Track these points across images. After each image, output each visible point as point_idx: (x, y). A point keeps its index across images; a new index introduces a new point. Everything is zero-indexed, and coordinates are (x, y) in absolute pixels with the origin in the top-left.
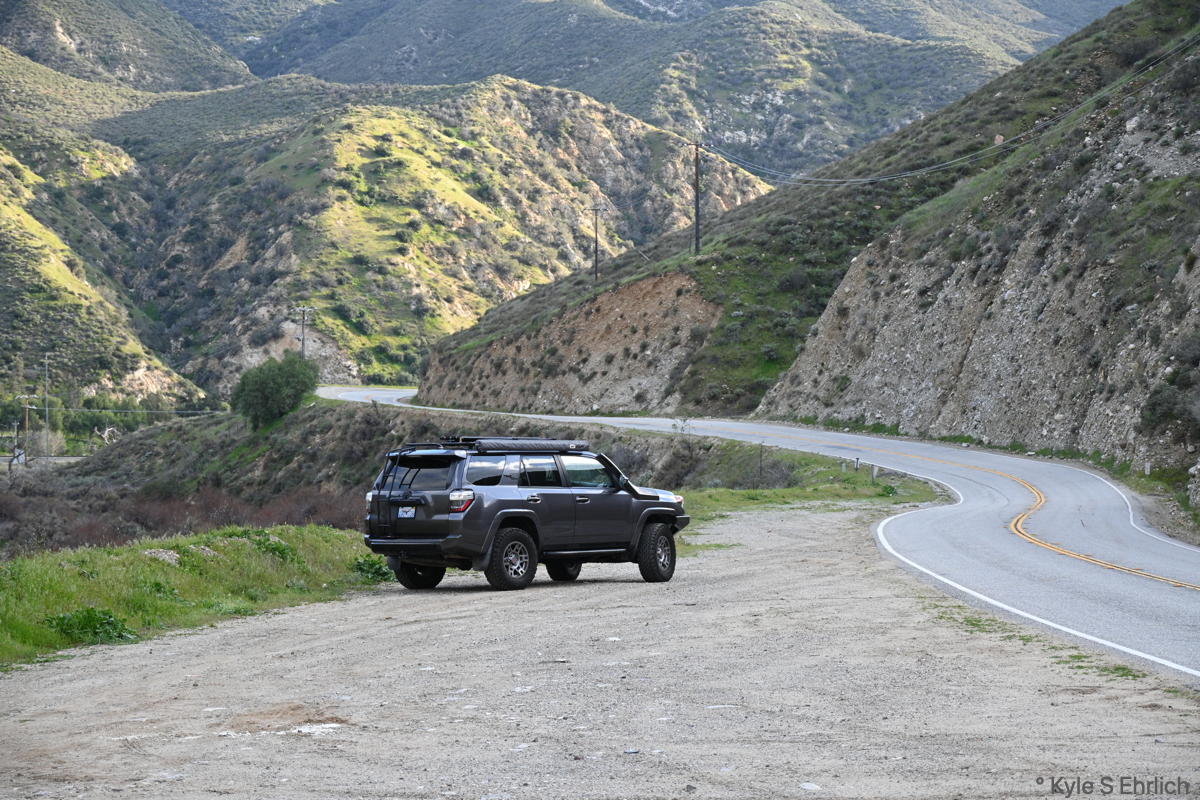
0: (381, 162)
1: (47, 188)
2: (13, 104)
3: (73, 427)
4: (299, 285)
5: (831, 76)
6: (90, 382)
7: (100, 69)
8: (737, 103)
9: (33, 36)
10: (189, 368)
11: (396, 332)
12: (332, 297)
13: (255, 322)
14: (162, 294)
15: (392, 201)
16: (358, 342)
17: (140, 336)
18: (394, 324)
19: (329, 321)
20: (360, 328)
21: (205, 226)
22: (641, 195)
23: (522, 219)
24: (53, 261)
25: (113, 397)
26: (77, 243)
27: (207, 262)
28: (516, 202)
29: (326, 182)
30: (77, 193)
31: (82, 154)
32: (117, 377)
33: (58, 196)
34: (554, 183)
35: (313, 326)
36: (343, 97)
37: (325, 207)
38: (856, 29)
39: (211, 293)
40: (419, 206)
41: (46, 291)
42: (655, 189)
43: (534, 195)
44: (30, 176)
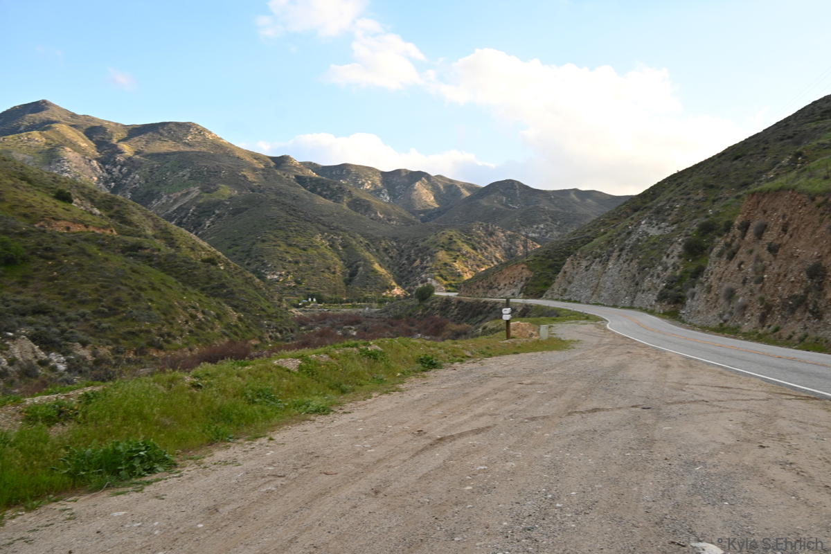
0: (450, 242)
1: (375, 248)
2: (368, 230)
3: (381, 302)
4: (431, 270)
5: (554, 220)
6: (384, 292)
8: (532, 227)
9: (373, 215)
10: (407, 288)
11: (454, 280)
12: (439, 272)
13: (422, 278)
14: (401, 272)
15: (453, 250)
16: (445, 282)
17: (396, 282)
18: (453, 278)
19: (439, 278)
20: (446, 279)
21: (410, 256)
22: (511, 248)
23: (483, 254)
24: (376, 264)
25: (389, 295)
26: (382, 260)
27: (411, 265)
28: (481, 250)
29: (438, 246)
30: (382, 249)
32: (390, 291)
34: (490, 246)
35: (435, 279)
36: (442, 227)
37: (438, 252)
38: (560, 210)
39: (412, 272)
40: (459, 251)
41: (374, 271)
42: (513, 247)
43: (486, 249)
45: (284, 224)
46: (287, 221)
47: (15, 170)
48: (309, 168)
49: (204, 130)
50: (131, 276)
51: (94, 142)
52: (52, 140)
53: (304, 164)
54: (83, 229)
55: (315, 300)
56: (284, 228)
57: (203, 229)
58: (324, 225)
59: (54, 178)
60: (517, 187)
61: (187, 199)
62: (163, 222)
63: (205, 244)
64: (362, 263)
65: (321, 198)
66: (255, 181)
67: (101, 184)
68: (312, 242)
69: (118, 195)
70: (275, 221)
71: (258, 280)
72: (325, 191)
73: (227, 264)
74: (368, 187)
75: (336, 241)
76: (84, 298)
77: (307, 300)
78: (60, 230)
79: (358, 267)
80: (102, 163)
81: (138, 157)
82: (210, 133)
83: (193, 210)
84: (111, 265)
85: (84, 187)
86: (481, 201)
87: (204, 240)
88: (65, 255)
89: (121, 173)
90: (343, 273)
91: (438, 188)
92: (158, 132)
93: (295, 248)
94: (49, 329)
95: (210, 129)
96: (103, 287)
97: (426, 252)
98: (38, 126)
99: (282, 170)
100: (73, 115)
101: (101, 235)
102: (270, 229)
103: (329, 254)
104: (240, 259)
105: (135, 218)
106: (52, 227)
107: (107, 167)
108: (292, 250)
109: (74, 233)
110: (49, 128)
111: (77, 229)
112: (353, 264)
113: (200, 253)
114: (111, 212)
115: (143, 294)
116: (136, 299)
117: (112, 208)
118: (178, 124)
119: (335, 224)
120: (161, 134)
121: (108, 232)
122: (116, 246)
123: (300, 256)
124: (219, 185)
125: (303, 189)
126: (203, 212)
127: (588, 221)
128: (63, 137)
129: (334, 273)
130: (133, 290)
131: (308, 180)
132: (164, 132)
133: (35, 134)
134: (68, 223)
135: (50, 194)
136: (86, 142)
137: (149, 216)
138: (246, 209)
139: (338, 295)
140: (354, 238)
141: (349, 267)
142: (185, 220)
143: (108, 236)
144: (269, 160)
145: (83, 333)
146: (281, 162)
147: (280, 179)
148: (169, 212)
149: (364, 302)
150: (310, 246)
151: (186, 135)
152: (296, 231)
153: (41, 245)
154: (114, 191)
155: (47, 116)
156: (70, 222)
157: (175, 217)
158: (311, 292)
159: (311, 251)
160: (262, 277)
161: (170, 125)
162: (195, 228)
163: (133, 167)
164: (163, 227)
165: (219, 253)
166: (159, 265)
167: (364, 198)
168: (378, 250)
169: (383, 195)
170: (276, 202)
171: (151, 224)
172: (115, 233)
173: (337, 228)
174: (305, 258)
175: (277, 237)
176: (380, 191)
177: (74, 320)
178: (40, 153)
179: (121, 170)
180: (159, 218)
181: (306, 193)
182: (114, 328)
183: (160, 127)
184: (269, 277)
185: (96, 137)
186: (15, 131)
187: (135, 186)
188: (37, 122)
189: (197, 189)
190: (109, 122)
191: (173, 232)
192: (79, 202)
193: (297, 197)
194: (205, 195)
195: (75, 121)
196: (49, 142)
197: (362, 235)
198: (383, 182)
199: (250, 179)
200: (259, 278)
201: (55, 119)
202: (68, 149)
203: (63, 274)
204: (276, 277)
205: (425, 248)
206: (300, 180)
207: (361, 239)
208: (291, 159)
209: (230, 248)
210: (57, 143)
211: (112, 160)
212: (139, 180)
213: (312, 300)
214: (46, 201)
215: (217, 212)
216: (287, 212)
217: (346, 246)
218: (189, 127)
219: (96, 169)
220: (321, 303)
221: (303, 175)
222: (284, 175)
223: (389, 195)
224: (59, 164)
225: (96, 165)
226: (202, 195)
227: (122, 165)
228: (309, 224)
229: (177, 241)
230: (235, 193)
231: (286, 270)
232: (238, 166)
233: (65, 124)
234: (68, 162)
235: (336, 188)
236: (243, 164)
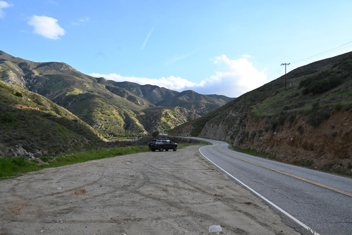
0: (166, 114)
1: (137, 116)
2: (134, 108)
3: (138, 137)
4: (159, 125)
5: (206, 107)
6: (140, 133)
7: (142, 105)
8: (198, 109)
9: (136, 102)
10: (149, 132)
11: (167, 129)
12: (162, 126)
13: (155, 128)
14: (147, 125)
15: (167, 117)
16: (164, 130)
17: (145, 129)
18: (167, 128)
20: (164, 128)
21: (151, 119)
22: (189, 117)
23: (179, 119)
24: (137, 122)
25: (142, 134)
26: (139, 121)
27: (151, 122)
28: (178, 118)
29: (161, 115)
30: (140, 116)
31: (140, 113)
32: (142, 132)
33: (138, 116)
34: (182, 116)
35: (160, 128)
36: (163, 108)
37: (161, 118)
38: (209, 103)
39: (151, 125)
40: (170, 118)
41: (137, 125)
42: (191, 117)
43: (180, 117)
44: (136, 115)
46: (102, 104)
48: (111, 83)
49: (69, 66)
51: (21, 69)
52: (4, 67)
53: (109, 81)
54: (27, 107)
55: (113, 135)
56: (101, 107)
58: (117, 106)
60: (193, 93)
61: (61, 94)
63: (71, 113)
64: (132, 121)
65: (116, 95)
66: (89, 87)
68: (112, 113)
70: (97, 104)
72: (118, 92)
74: (135, 91)
75: (122, 113)
77: (110, 135)
78: (18, 108)
79: (130, 123)
80: (25, 78)
81: (40, 76)
82: (71, 67)
83: (64, 98)
86: (179, 98)
89: (34, 82)
90: (124, 125)
91: (163, 93)
92: (49, 66)
93: (105, 115)
95: (71, 66)
97: (157, 117)
99: (100, 83)
100: (13, 57)
102: (95, 107)
103: (119, 117)
105: (43, 102)
106: (15, 107)
107: (27, 79)
108: (104, 115)
109: (24, 109)
110: (3, 63)
111: (25, 107)
112: (128, 122)
113: (69, 117)
114: (34, 100)
117: (34, 98)
118: (57, 63)
119: (121, 106)
120: (51, 67)
123: (107, 118)
124: (75, 89)
125: (109, 91)
126: (68, 100)
127: (219, 107)
128: (9, 66)
129: (120, 125)
131: (111, 88)
134: (21, 105)
135: (14, 94)
136: (18, 69)
138: (86, 99)
139: (122, 134)
140: (129, 111)
141: (126, 123)
142: (60, 102)
144: (95, 79)
146: (100, 80)
147: (99, 87)
148: (54, 99)
149: (132, 136)
151: (61, 68)
152: (105, 108)
155: (2, 58)
158: (111, 132)
161: (54, 63)
162: (64, 106)
163: (39, 80)
164: (54, 106)
167: (133, 96)
169: (141, 94)
170: (98, 96)
171: (50, 105)
172: (39, 109)
174: (109, 119)
175: (98, 110)
176: (139, 92)
181: (110, 93)
183: (50, 64)
184: (95, 126)
187: (39, 88)
189: (65, 90)
190: (28, 61)
191: (58, 108)
193: (106, 94)
194: (69, 92)
195: (14, 60)
196: (3, 68)
197: (132, 110)
198: (141, 89)
199: (87, 87)
201: (5, 59)
202: (11, 72)
204: (97, 126)
205: (157, 116)
206: (107, 87)
207: (132, 112)
208: (104, 79)
210: (7, 69)
211: (29, 77)
212: (41, 85)
213: (112, 135)
215: (74, 99)
216: (102, 100)
217: (126, 114)
218: (63, 64)
219: (22, 80)
220: (115, 137)
221: (109, 86)
222: (101, 85)
223: (143, 94)
224: (7, 78)
225: (23, 78)
226: (67, 92)
227: (34, 79)
228: (111, 106)
229: (60, 112)
230: (81, 92)
231: (101, 124)
232: (83, 81)
233: (10, 61)
234: (11, 77)
235: (122, 91)
236: (85, 80)
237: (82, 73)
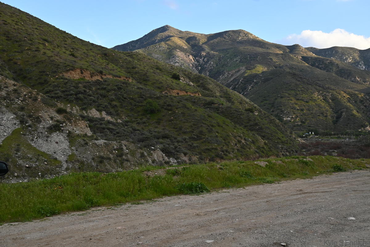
2: (349, 89)
3: (357, 135)
6: (360, 129)
7: (363, 83)
9: (353, 79)
17: (368, 122)
24: (354, 111)
25: (363, 131)
26: (359, 108)
30: (359, 101)
31: (359, 95)
32: (364, 128)
41: (353, 115)
45: (295, 87)
46: (296, 85)
47: (154, 64)
48: (310, 51)
49: (248, 33)
50: (208, 119)
51: (190, 45)
52: (171, 46)
53: (308, 49)
54: (185, 94)
55: (313, 133)
56: (294, 90)
57: (247, 91)
58: (320, 86)
59: (172, 67)
61: (238, 74)
62: (225, 88)
63: (248, 100)
64: (345, 110)
65: (318, 69)
66: (277, 61)
67: (194, 68)
68: (311, 97)
69: (202, 74)
70: (289, 85)
71: (278, 121)
72: (321, 65)
73: (260, 112)
74: (350, 61)
75: (327, 97)
76: (185, 131)
77: (309, 133)
78: (174, 94)
79: (342, 113)
80: (194, 57)
82: (251, 35)
83: (242, 80)
84: (198, 113)
85: (186, 71)
87: (247, 98)
88: (177, 108)
89: (204, 61)
90: (332, 117)
92: (223, 37)
93: (301, 101)
94: (170, 146)
95: (251, 33)
96: (194, 125)
98: (164, 39)
99: (293, 53)
100: (181, 32)
101: (194, 97)
102: (286, 90)
103: (323, 104)
104: (268, 109)
105: (210, 86)
106: (171, 93)
107: (197, 58)
108: (299, 103)
109: (181, 96)
110: (169, 40)
111: (182, 94)
112: (339, 111)
113: (244, 105)
114: (199, 84)
115: (213, 129)
116: (210, 131)
117: (199, 82)
118: (233, 31)
119: (327, 86)
121: (197, 95)
122: (201, 103)
123: (305, 106)
124: (257, 65)
125: (307, 65)
126: (247, 81)
128: (176, 44)
129: (326, 116)
130: (209, 126)
131: (310, 59)
132: (226, 37)
133: (163, 44)
134: (178, 91)
135: (170, 76)
136: (186, 45)
137: (217, 85)
138: (272, 78)
139: (328, 131)
140: (340, 94)
141: (335, 113)
142: (237, 86)
143: (197, 97)
144: (286, 48)
145: (185, 148)
146: (294, 48)
147: (292, 59)
148: (229, 82)
149: (346, 135)
150: (310, 100)
151: (238, 37)
152: (302, 90)
153: (166, 103)
154: (200, 72)
155: (168, 34)
156: (179, 90)
157: (232, 84)
158: (311, 128)
159: (311, 103)
160: (281, 119)
161: (229, 32)
162: (242, 91)
163: (210, 57)
164: (225, 91)
165: (255, 105)
166: (222, 112)
167: (347, 68)
168: (356, 102)
169: (361, 65)
170: (289, 73)
171: (219, 89)
172: (200, 95)
173: (328, 88)
174: (307, 107)
175: (290, 95)
176: (358, 63)
177: (181, 142)
178: (165, 53)
179: (204, 59)
180: (223, 86)
181: (309, 67)
182: (199, 146)
183: (224, 34)
184: (285, 119)
185: (192, 43)
186: (154, 43)
187: (210, 68)
188: (164, 37)
189: (244, 68)
190: (198, 34)
191: (230, 94)
192: (183, 79)
193: (303, 69)
194: (248, 71)
195: (181, 35)
196: (169, 47)
197: (345, 92)
198: (360, 57)
199: (274, 61)
200: (279, 119)
201: (172, 35)
202: (178, 50)
203: (176, 118)
204: (289, 119)
206: (305, 59)
207: (344, 95)
208: (300, 46)
209: (262, 102)
210: (173, 47)
211: (199, 55)
212: (213, 65)
213: (312, 133)
214: (168, 80)
215: (255, 81)
216: (296, 79)
217: (334, 99)
218: (240, 32)
219: (191, 59)
220: (317, 135)
221: (307, 56)
222: (295, 56)
223: (365, 65)
224: (174, 59)
225: (191, 58)
226: (246, 71)
227: (204, 57)
228: (310, 86)
229: (232, 98)
230: (265, 69)
231: (295, 115)
232: (267, 53)
233: (177, 37)
234: (178, 57)
235: (328, 62)
236: (271, 51)
237: (267, 42)
